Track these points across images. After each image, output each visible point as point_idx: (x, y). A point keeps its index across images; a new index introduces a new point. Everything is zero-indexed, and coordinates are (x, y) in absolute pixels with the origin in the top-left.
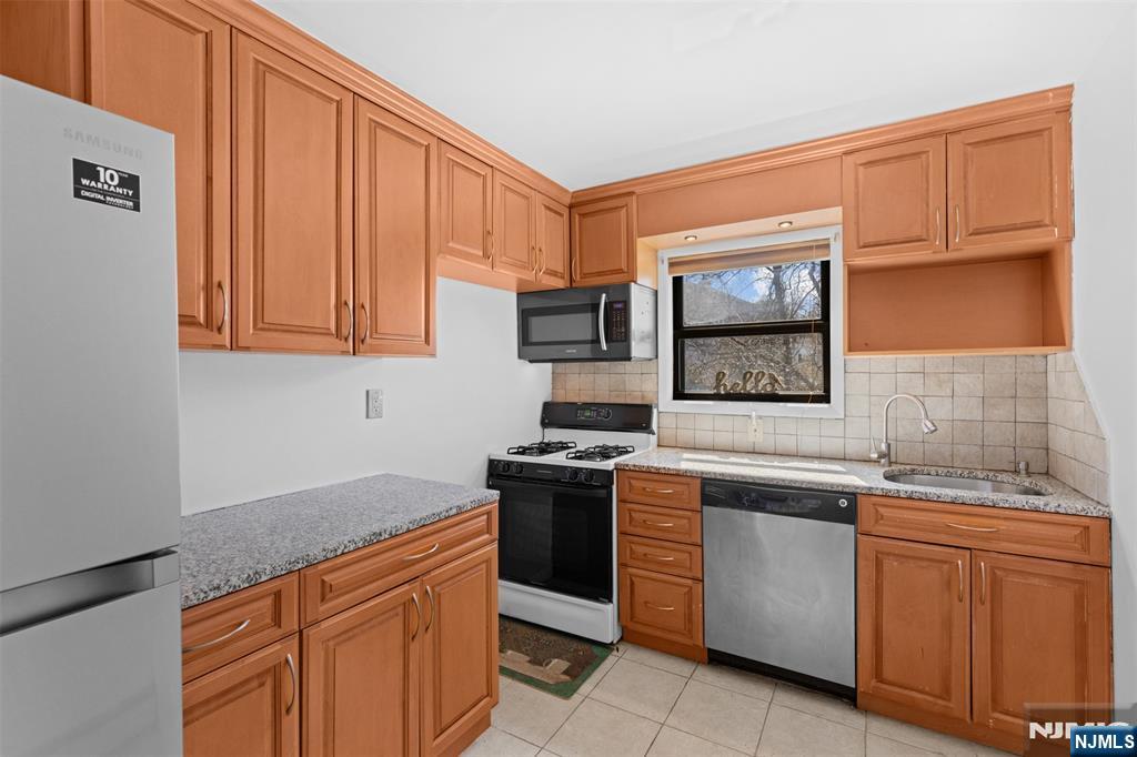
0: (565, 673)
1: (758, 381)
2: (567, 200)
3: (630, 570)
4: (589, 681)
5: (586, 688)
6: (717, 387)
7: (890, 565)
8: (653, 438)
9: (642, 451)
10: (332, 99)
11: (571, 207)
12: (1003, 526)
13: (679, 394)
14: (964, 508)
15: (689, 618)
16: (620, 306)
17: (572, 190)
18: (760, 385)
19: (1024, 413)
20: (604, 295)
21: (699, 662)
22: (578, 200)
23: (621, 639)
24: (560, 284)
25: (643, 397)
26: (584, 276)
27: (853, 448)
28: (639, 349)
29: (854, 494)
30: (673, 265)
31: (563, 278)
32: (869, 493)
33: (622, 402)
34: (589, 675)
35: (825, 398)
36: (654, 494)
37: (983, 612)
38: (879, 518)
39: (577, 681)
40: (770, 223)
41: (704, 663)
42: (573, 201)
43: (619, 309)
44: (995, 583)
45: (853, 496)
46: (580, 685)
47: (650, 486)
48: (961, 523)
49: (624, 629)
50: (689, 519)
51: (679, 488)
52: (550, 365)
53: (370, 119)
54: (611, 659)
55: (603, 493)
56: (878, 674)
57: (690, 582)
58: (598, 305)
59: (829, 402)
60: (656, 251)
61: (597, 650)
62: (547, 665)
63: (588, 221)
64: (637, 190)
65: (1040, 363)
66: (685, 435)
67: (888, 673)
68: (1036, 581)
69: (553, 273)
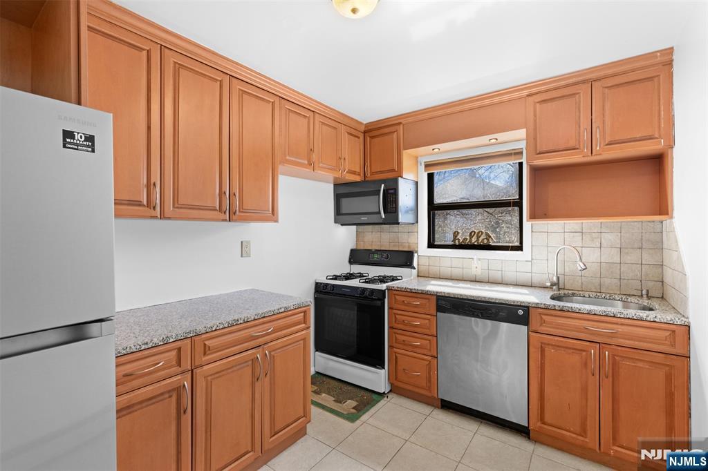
0: (354, 408)
1: (478, 237)
2: (363, 129)
3: (395, 349)
4: (367, 413)
5: (365, 417)
6: (454, 241)
7: (550, 351)
8: (414, 272)
9: (407, 279)
10: (217, 80)
11: (365, 132)
12: (620, 329)
13: (431, 245)
14: (596, 317)
15: (429, 380)
16: (392, 191)
17: (365, 123)
18: (480, 239)
19: (647, 258)
20: (383, 185)
21: (436, 407)
22: (369, 128)
23: (391, 391)
24: (357, 179)
25: (409, 247)
26: (372, 173)
27: (537, 279)
28: (403, 217)
29: (528, 307)
30: (427, 166)
31: (359, 175)
32: (537, 307)
33: (397, 249)
34: (368, 410)
35: (520, 248)
36: (408, 304)
37: (607, 384)
38: (543, 322)
39: (360, 413)
40: (484, 140)
41: (438, 408)
42: (366, 129)
43: (392, 193)
44: (615, 365)
45: (527, 308)
46: (361, 416)
47: (407, 300)
48: (594, 327)
49: (392, 385)
50: (429, 320)
51: (424, 301)
52: (355, 226)
53: (240, 89)
54: (383, 402)
55: (379, 303)
56: (542, 420)
57: (430, 358)
58: (380, 191)
59: (522, 250)
60: (417, 158)
61: (375, 396)
62: (344, 403)
63: (375, 140)
64: (404, 121)
65: (658, 226)
66: (434, 270)
67: (548, 418)
68: (640, 364)
69: (354, 173)
